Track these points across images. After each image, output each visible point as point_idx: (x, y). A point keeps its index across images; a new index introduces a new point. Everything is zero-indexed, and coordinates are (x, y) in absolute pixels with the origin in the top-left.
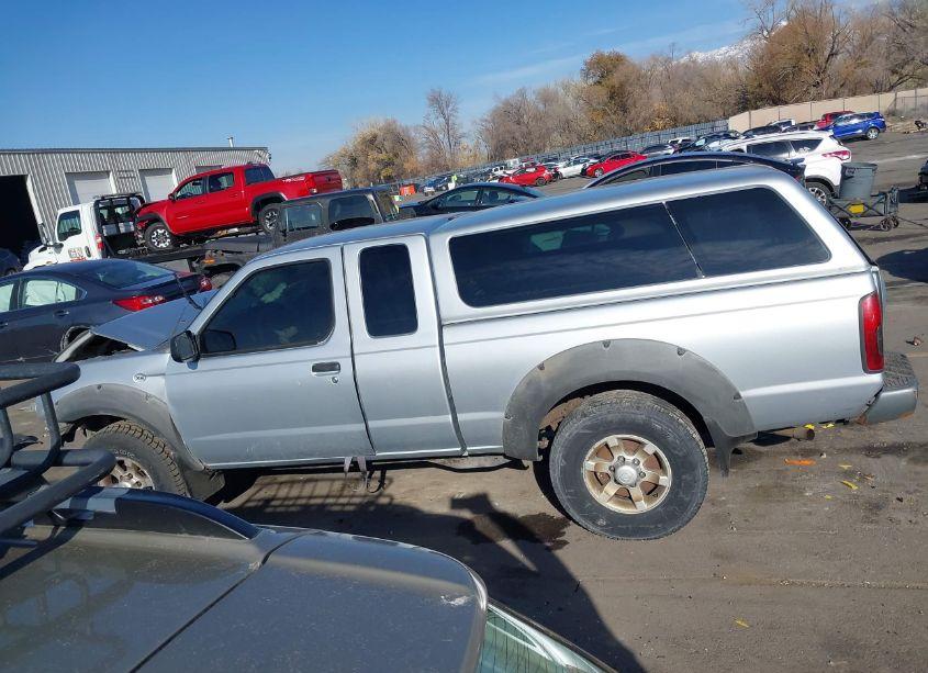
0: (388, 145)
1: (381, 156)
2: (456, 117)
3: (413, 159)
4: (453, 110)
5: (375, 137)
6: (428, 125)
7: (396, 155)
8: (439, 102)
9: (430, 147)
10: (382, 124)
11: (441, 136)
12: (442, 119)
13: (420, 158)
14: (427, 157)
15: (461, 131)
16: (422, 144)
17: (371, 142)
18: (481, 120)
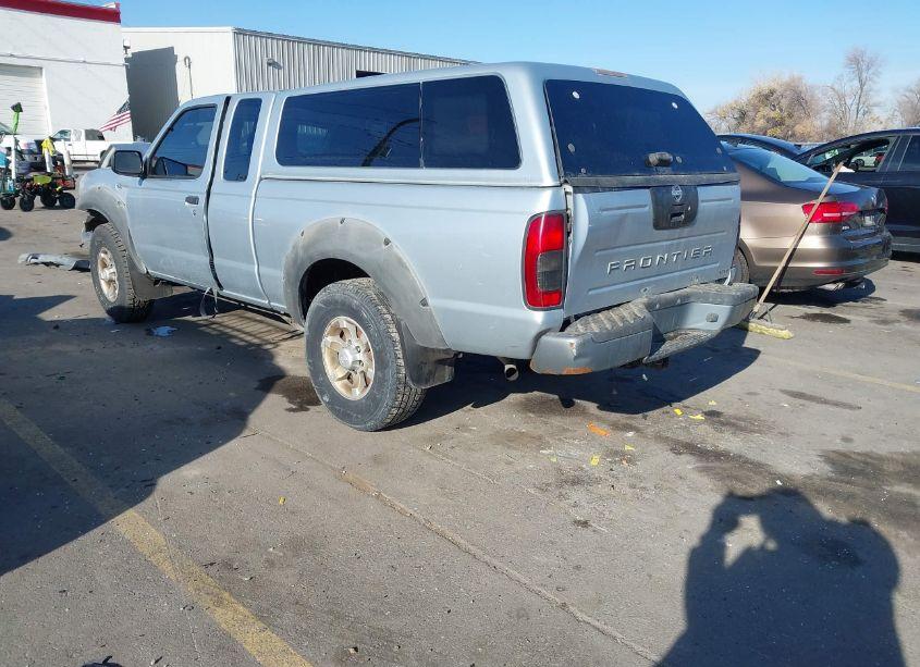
0: (784, 103)
1: (773, 114)
2: (874, 82)
3: (807, 122)
4: (873, 74)
5: (772, 92)
6: (836, 87)
7: (790, 116)
8: (859, 64)
9: (830, 111)
10: (786, 78)
11: (849, 102)
12: (856, 83)
13: (817, 123)
14: (826, 122)
15: (875, 99)
16: (824, 107)
17: (766, 98)
18: (907, 90)
